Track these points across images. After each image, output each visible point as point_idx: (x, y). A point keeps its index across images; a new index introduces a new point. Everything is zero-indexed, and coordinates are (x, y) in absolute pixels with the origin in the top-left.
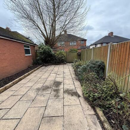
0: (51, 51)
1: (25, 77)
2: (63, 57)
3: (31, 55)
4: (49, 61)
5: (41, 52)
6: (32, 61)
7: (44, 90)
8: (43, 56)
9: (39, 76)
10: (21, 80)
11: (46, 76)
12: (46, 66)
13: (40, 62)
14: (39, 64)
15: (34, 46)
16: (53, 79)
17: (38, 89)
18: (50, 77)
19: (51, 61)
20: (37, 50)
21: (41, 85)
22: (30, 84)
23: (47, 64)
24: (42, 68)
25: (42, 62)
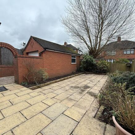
0: (92, 61)
1: (68, 78)
2: (105, 67)
3: (76, 63)
4: (90, 70)
5: (84, 61)
6: (76, 68)
7: (75, 88)
8: (85, 65)
9: (77, 79)
10: (65, 79)
11: (82, 81)
12: (86, 74)
13: (82, 69)
14: (81, 72)
15: (80, 56)
16: (86, 84)
17: (72, 87)
18: (84, 82)
19: (92, 70)
20: (81, 60)
21: (75, 85)
22: (69, 83)
23: (89, 73)
24: (83, 75)
25: (84, 70)
